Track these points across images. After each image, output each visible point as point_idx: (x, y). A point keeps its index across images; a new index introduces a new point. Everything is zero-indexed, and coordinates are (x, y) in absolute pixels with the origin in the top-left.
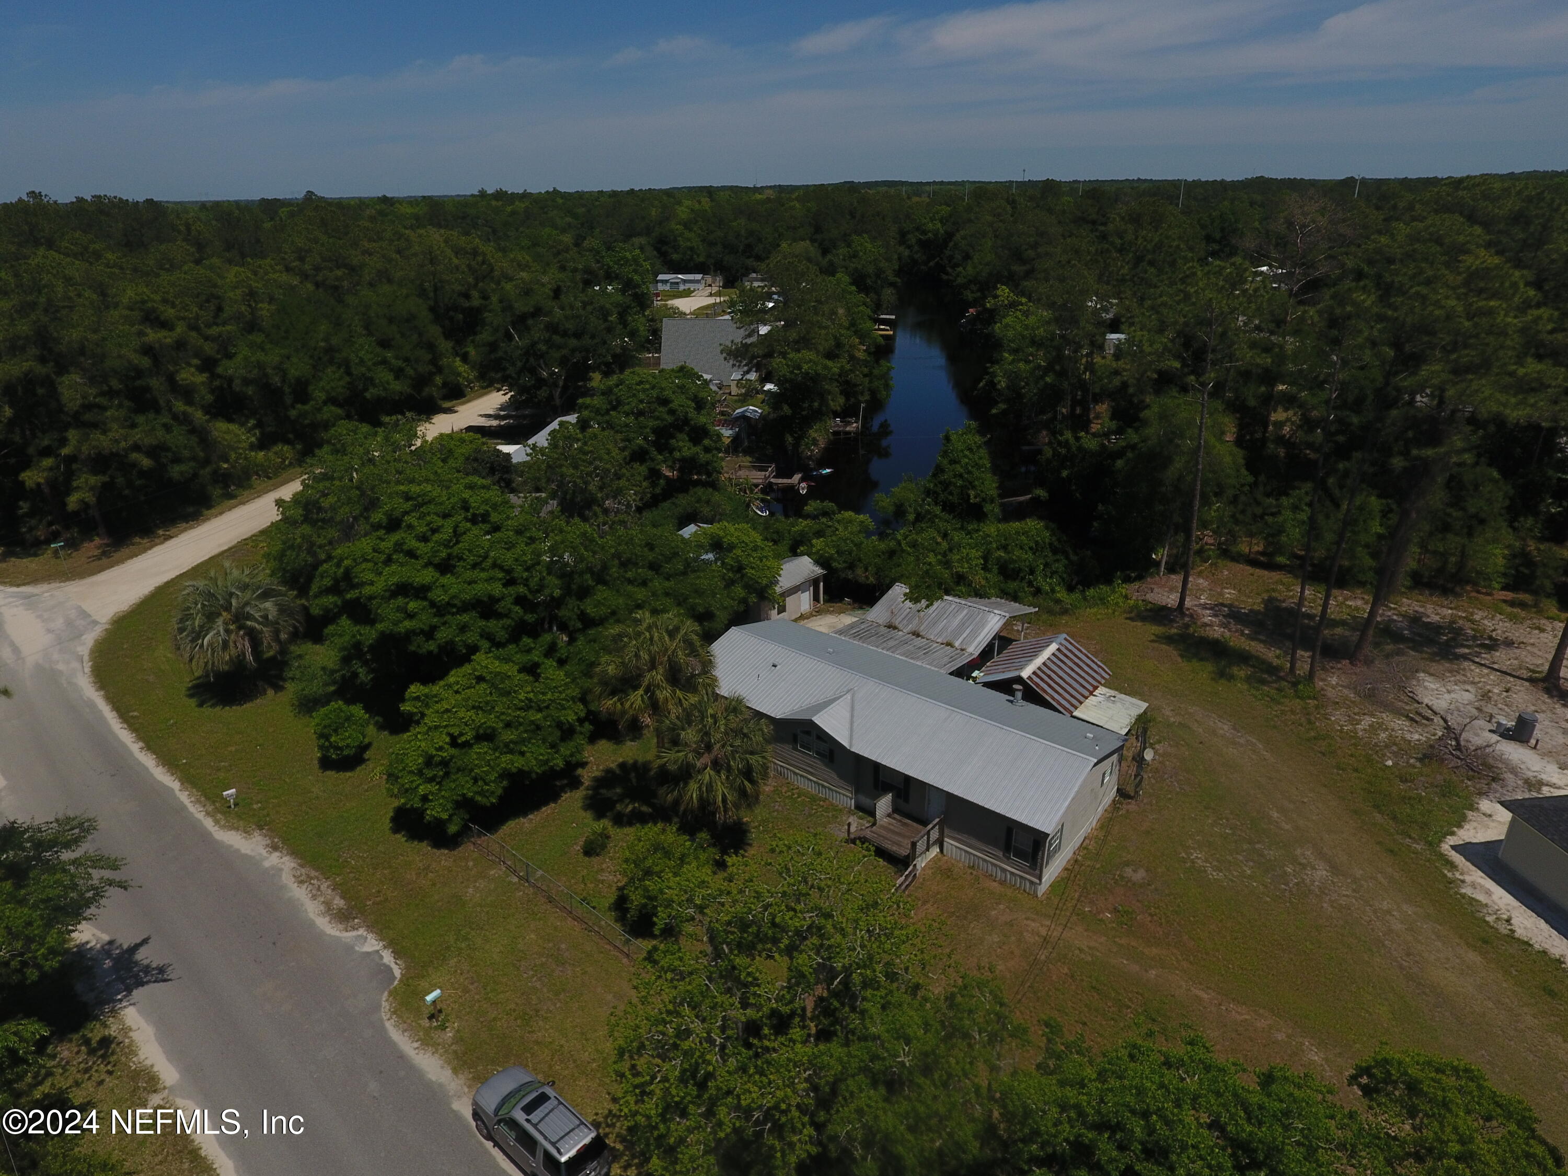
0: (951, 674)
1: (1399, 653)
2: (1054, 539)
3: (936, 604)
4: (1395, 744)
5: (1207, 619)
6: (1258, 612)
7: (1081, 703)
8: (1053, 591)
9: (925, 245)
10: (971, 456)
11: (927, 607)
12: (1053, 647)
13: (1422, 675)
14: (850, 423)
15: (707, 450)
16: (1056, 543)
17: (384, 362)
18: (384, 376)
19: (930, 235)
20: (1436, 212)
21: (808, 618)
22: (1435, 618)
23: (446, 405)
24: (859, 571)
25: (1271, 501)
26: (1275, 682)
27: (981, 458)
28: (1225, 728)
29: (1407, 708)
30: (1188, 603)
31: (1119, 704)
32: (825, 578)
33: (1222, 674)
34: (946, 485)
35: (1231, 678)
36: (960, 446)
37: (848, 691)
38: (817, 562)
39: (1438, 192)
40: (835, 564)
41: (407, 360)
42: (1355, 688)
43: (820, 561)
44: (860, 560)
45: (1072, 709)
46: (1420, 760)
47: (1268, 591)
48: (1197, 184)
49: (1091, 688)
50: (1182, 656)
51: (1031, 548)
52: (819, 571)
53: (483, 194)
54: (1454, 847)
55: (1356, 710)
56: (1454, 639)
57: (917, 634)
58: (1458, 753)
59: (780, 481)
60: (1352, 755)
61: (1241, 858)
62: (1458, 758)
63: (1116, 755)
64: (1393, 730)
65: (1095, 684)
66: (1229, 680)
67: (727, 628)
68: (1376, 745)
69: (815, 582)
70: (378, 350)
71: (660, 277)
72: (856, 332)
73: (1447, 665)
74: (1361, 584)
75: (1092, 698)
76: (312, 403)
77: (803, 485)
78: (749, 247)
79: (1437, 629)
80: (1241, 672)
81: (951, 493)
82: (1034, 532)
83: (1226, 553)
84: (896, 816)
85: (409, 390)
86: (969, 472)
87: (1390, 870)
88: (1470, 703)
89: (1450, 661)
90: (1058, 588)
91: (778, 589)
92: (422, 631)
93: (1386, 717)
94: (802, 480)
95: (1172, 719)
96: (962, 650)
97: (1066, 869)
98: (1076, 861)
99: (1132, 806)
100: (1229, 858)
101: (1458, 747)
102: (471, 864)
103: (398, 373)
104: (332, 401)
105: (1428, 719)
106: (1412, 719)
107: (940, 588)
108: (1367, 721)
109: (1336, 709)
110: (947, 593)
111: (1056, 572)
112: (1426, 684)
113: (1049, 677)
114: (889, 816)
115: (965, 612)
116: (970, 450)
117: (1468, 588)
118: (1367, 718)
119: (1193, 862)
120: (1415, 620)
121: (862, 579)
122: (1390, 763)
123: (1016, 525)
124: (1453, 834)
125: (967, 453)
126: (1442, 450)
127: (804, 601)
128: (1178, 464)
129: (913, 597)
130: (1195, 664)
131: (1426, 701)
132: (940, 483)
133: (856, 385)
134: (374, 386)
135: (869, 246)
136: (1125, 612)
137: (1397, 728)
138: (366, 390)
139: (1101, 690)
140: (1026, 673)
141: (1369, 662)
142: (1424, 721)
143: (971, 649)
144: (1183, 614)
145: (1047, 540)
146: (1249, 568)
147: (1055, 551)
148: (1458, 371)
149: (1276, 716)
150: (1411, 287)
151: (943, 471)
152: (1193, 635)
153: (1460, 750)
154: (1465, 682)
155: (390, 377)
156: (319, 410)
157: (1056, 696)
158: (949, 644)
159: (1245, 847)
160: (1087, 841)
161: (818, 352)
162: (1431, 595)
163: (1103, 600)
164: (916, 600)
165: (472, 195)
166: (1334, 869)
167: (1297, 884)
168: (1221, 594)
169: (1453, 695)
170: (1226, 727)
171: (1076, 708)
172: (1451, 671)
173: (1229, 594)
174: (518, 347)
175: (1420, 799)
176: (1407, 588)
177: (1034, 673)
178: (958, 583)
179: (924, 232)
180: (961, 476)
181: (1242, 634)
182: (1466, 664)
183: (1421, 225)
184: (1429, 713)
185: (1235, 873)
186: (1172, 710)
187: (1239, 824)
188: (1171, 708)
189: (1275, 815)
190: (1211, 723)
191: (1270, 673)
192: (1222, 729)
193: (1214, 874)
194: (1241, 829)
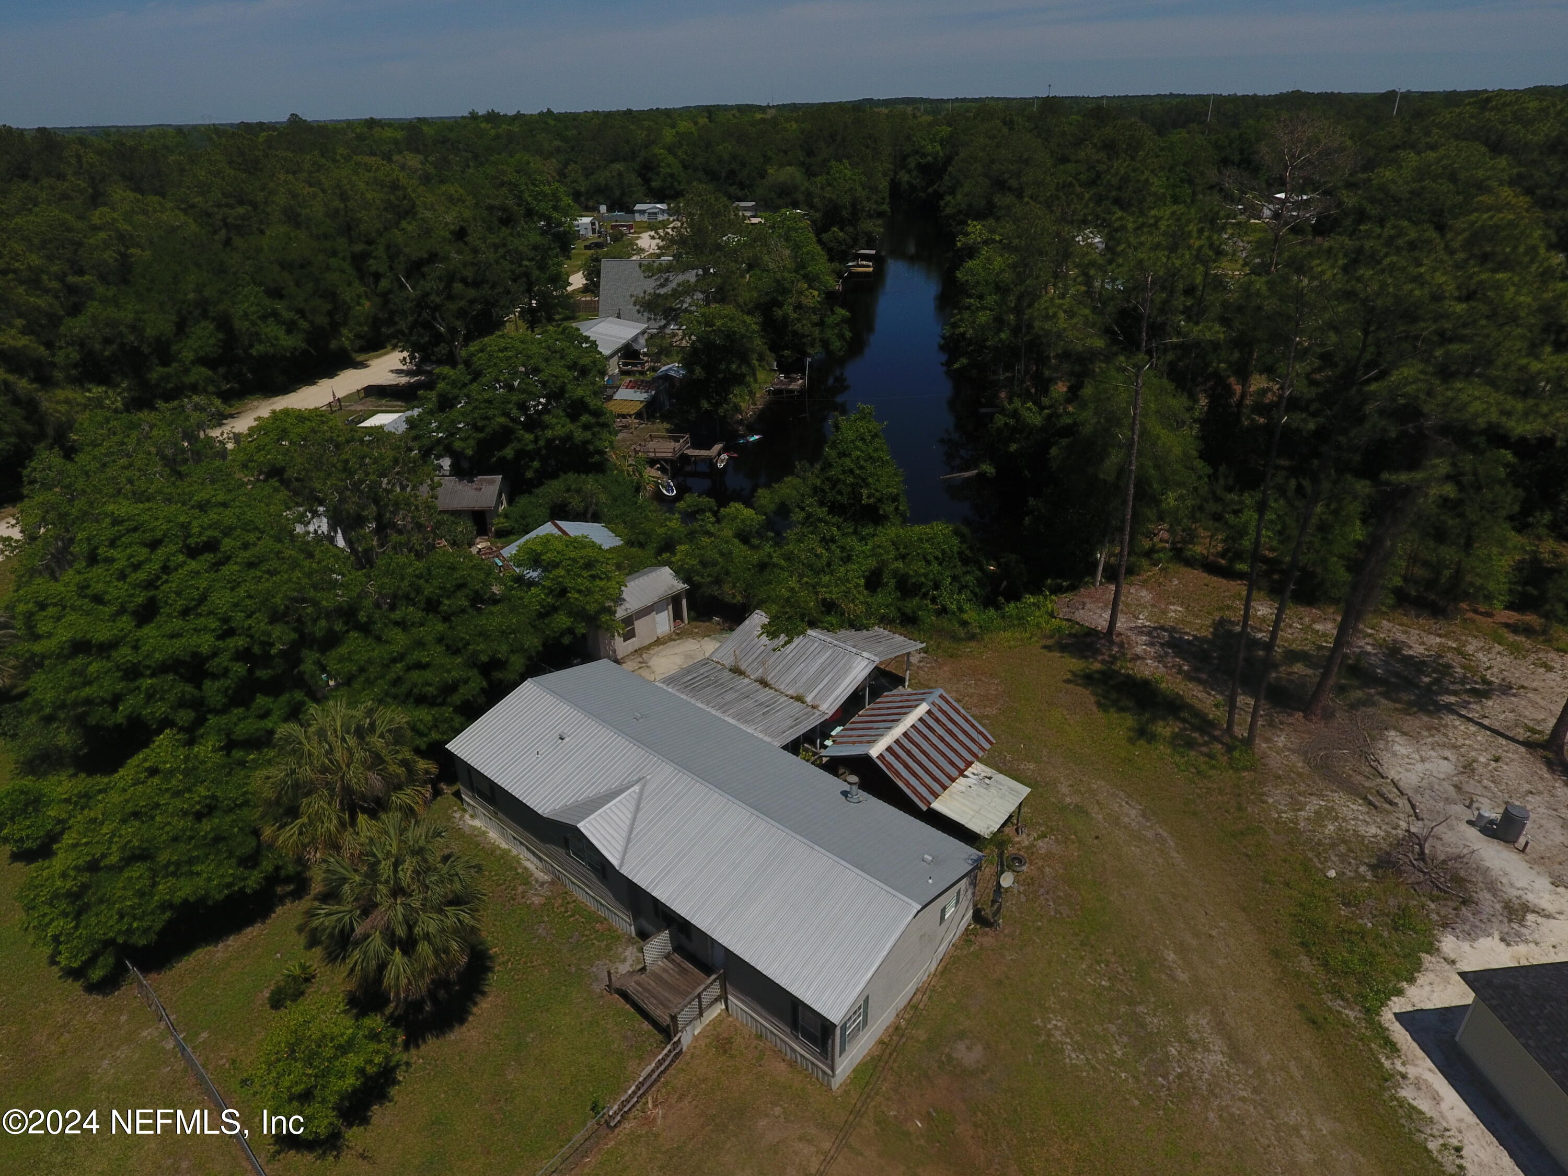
0: (785, 748)
1: (1368, 702)
2: (964, 546)
3: (796, 641)
4: (1344, 841)
5: (1139, 650)
6: (1204, 640)
7: (945, 788)
8: (961, 609)
9: (924, 169)
10: (864, 447)
11: (787, 643)
12: (923, 708)
13: (1392, 733)
14: (795, 380)
15: (586, 427)
16: (967, 552)
17: (275, 314)
18: (272, 330)
19: (930, 159)
20: (1457, 137)
21: (664, 643)
22: (1417, 650)
23: (360, 358)
24: (727, 588)
25: (1233, 496)
26: (1206, 744)
27: (876, 450)
28: (1131, 814)
29: (1367, 784)
30: (1120, 625)
31: (993, 790)
32: (689, 594)
33: (1143, 733)
34: (834, 482)
35: (1152, 738)
36: (851, 435)
37: (640, 780)
38: (677, 572)
39: (1460, 114)
40: (697, 578)
41: (301, 313)
42: (1306, 753)
43: (682, 573)
44: (727, 573)
45: (930, 797)
46: (1373, 867)
47: (1220, 609)
48: (1233, 99)
49: (962, 765)
50: (1099, 704)
51: (936, 558)
52: (680, 586)
53: (474, 116)
54: (1399, 1016)
55: (1303, 787)
56: (1437, 681)
57: (763, 683)
58: (1422, 864)
59: (697, 452)
60: (1285, 861)
61: (1113, 1028)
62: (1421, 871)
63: (964, 880)
64: (1344, 820)
65: (969, 757)
66: (1149, 742)
67: (523, 679)
68: (1319, 843)
69: (675, 600)
70: (267, 301)
71: (638, 207)
72: (805, 277)
73: (1425, 719)
74: (1335, 601)
75: (961, 780)
76: (175, 365)
77: (724, 456)
78: (732, 173)
79: (1419, 665)
80: (1165, 729)
81: (840, 493)
82: (941, 539)
83: (1179, 556)
84: (677, 957)
85: (304, 345)
86: (862, 468)
87: (1307, 1053)
88: (1448, 778)
89: (1430, 713)
90: (967, 607)
91: (620, 613)
92: (104, 701)
93: (1338, 798)
94: (725, 450)
95: (1068, 800)
96: (814, 707)
97: (881, 1042)
98: (897, 1028)
99: (988, 939)
100: (1098, 1028)
101: (1422, 856)
102: (123, 1018)
103: (291, 327)
104: (203, 361)
105: (1391, 803)
106: (1370, 803)
107: (802, 620)
108: (1314, 804)
109: (1276, 786)
110: (812, 624)
111: (966, 587)
112: (1397, 747)
113: (909, 753)
114: (667, 957)
115: (828, 654)
116: (863, 439)
117: (1464, 605)
118: (1314, 800)
119: (1049, 1035)
120: (1394, 651)
121: (728, 599)
122: (1332, 874)
123: (917, 528)
124: (1400, 992)
125: (859, 444)
126: (1419, 475)
127: (663, 622)
128: (1114, 458)
129: (771, 631)
130: (1114, 715)
131: (1392, 774)
132: (828, 479)
133: (804, 336)
134: (260, 341)
135: (848, 173)
136: (1045, 637)
137: (1350, 815)
138: (251, 346)
139: (977, 767)
140: (875, 751)
141: (1328, 716)
142: (1387, 806)
143: (824, 707)
144: (1112, 642)
145: (955, 549)
146: (1205, 575)
147: (965, 561)
148: (1446, 373)
149: (1199, 796)
150: (1387, 255)
151: (830, 465)
152: (1118, 672)
153: (1424, 860)
154: (1444, 746)
155: (281, 333)
156: (187, 371)
157: (913, 781)
158: (799, 699)
159: (1123, 1009)
160: (919, 996)
161: (738, 306)
162: (1417, 617)
163: (1021, 621)
164: (773, 635)
165: (463, 117)
166: (1235, 1052)
167: (1180, 1076)
168: (1164, 612)
169: (1427, 765)
170: (1133, 813)
171: (936, 796)
172: (1429, 729)
173: (1175, 611)
174: (407, 299)
175: (1363, 934)
176: (1388, 607)
177: (889, 749)
178: (828, 612)
179: (924, 155)
180: (851, 471)
181: (1180, 671)
182: (1450, 719)
183: (1432, 155)
184: (1393, 794)
185: (1101, 1056)
186: (1071, 786)
187: (1121, 971)
188: (1071, 782)
189: (1171, 956)
190: (1116, 805)
191: (1202, 731)
192: (1128, 815)
193: (1074, 1056)
194: (1122, 981)
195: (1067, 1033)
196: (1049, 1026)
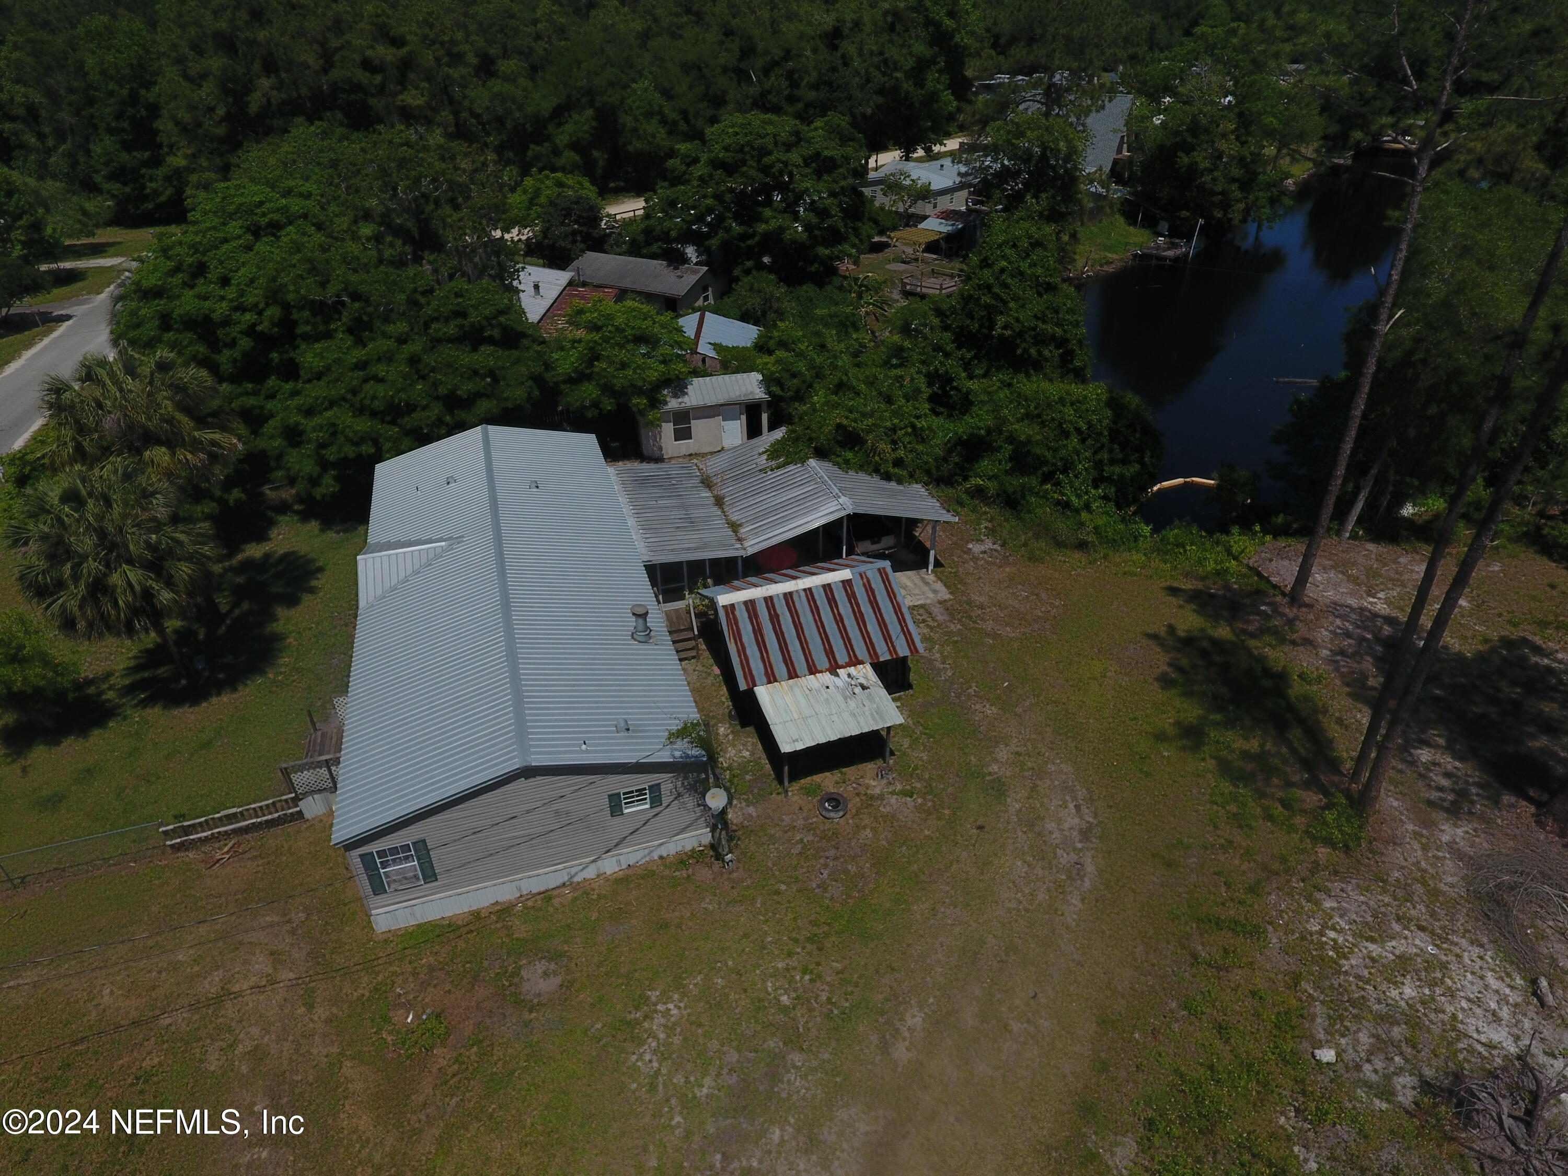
4: (1413, 1023)
7: (793, 674)
12: (846, 574)
14: (1176, 246)
31: (854, 704)
32: (773, 407)
38: (765, 381)
42: (1482, 867)
43: (770, 382)
45: (760, 678)
46: (1428, 1087)
49: (841, 657)
52: (764, 396)
55: (1417, 912)
57: (720, 501)
60: (1256, 995)
64: (1451, 992)
65: (861, 651)
68: (1357, 1003)
69: (753, 409)
80: (1238, 742)
91: (675, 405)
93: (1475, 957)
96: (740, 539)
99: (706, 872)
100: (713, 1046)
107: (815, 448)
109: (1364, 890)
113: (774, 615)
115: (810, 487)
118: (1420, 939)
119: (648, 1017)
122: (1329, 1055)
127: (731, 432)
129: (774, 450)
136: (1189, 577)
139: (861, 668)
143: (751, 542)
149: (1204, 846)
157: (753, 651)
158: (735, 527)
164: (773, 456)
170: (1072, 821)
171: (771, 678)
177: (750, 603)
186: (1018, 754)
187: (824, 998)
188: (1021, 749)
189: (915, 1019)
190: (1055, 802)
191: (1306, 764)
192: (1059, 821)
193: (647, 1057)
194: (811, 1010)
195: (669, 1029)
196: (660, 1007)
